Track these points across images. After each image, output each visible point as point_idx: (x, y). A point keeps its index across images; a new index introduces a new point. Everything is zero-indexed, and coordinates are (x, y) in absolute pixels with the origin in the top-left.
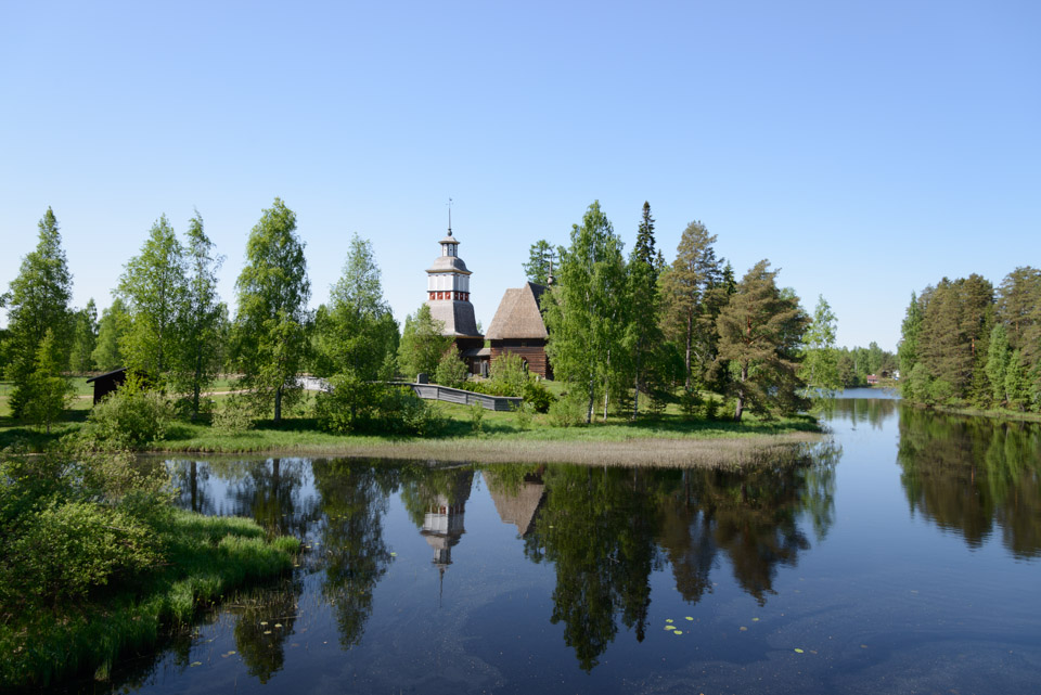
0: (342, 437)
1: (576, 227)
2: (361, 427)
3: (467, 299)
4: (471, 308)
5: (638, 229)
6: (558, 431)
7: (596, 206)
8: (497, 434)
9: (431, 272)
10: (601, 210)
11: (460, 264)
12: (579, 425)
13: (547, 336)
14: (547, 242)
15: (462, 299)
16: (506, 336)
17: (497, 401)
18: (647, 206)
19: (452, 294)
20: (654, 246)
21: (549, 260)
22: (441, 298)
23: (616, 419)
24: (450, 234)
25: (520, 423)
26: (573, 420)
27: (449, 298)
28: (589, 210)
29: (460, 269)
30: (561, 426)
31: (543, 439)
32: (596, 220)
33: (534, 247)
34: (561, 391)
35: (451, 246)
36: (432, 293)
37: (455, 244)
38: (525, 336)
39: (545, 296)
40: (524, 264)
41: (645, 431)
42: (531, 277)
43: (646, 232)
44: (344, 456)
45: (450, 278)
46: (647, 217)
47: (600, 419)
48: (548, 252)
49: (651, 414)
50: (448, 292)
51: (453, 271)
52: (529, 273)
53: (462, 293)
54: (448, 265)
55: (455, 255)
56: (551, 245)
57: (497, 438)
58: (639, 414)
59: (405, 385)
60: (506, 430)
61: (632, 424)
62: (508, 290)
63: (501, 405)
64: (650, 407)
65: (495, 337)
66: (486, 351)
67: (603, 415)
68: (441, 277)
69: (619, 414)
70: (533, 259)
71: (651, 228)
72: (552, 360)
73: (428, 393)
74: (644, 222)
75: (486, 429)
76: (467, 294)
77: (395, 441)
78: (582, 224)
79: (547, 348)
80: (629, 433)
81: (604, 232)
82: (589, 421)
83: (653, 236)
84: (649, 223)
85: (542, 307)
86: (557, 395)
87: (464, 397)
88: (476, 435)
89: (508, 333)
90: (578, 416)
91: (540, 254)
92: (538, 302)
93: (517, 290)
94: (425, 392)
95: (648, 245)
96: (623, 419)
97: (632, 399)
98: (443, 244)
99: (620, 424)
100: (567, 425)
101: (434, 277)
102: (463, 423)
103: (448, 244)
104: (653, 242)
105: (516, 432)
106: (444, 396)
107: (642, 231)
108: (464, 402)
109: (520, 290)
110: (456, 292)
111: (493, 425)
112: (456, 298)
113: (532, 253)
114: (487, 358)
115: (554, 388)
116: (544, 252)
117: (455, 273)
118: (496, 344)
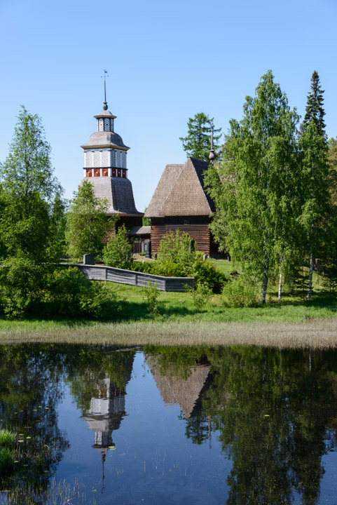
0: (15, 322)
1: (248, 99)
2: (34, 312)
3: (125, 176)
4: (129, 184)
5: (307, 100)
6: (235, 311)
7: (269, 78)
8: (173, 316)
9: (86, 148)
10: (275, 81)
11: (116, 139)
12: (254, 305)
13: (211, 214)
14: (206, 115)
15: (119, 175)
16: (168, 214)
17: (168, 282)
18: (316, 76)
19: (109, 170)
20: (324, 118)
21: (209, 134)
22: (99, 175)
23: (291, 299)
24: (106, 108)
25: (196, 304)
26: (247, 301)
27: (106, 174)
28: (263, 81)
29: (117, 145)
30: (236, 306)
31: (222, 320)
32: (270, 91)
33: (191, 120)
34: (231, 269)
35: (107, 121)
36: (88, 169)
37: (111, 118)
38: (187, 214)
39: (209, 172)
40: (182, 139)
41: (324, 311)
42: (190, 152)
43: (315, 104)
44: (20, 342)
45: (108, 154)
46: (316, 88)
47: (274, 298)
48: (207, 125)
49: (326, 292)
50: (104, 169)
51: (111, 147)
52: (187, 148)
53: (119, 169)
54: (105, 140)
55: (111, 130)
56: (210, 118)
57: (174, 320)
58: (313, 293)
59: (73, 266)
60: (182, 311)
61: (308, 304)
62: (167, 166)
63: (173, 285)
64: (325, 285)
65: (156, 215)
66: (145, 229)
67: (276, 294)
68: (98, 153)
69: (292, 293)
70: (191, 133)
71: (320, 99)
72: (217, 239)
73: (96, 274)
74: (313, 93)
75: (162, 311)
76: (125, 170)
77: (70, 325)
78: (255, 95)
79: (212, 226)
80: (308, 313)
81: (279, 104)
82: (264, 301)
83: (323, 107)
84: (319, 94)
85: (206, 184)
86: (227, 275)
87: (134, 278)
88: (152, 318)
89: (170, 211)
90: (252, 296)
91: (198, 127)
92: (201, 178)
93: (178, 166)
94: (93, 273)
95: (317, 117)
96: (297, 299)
97: (307, 278)
98: (98, 118)
99: (296, 304)
100: (242, 305)
101: (91, 153)
102: (135, 305)
103: (104, 118)
104: (322, 113)
105: (192, 313)
106: (112, 277)
107: (310, 102)
108: (134, 283)
109: (181, 166)
110: (113, 169)
111: (167, 306)
112: (113, 175)
113: (190, 126)
114: (147, 236)
115: (222, 267)
116: (202, 126)
117: (112, 149)
118: (156, 222)
